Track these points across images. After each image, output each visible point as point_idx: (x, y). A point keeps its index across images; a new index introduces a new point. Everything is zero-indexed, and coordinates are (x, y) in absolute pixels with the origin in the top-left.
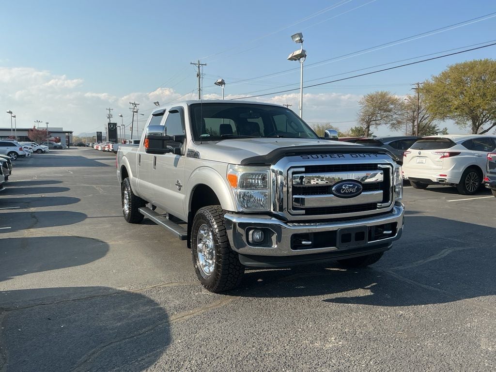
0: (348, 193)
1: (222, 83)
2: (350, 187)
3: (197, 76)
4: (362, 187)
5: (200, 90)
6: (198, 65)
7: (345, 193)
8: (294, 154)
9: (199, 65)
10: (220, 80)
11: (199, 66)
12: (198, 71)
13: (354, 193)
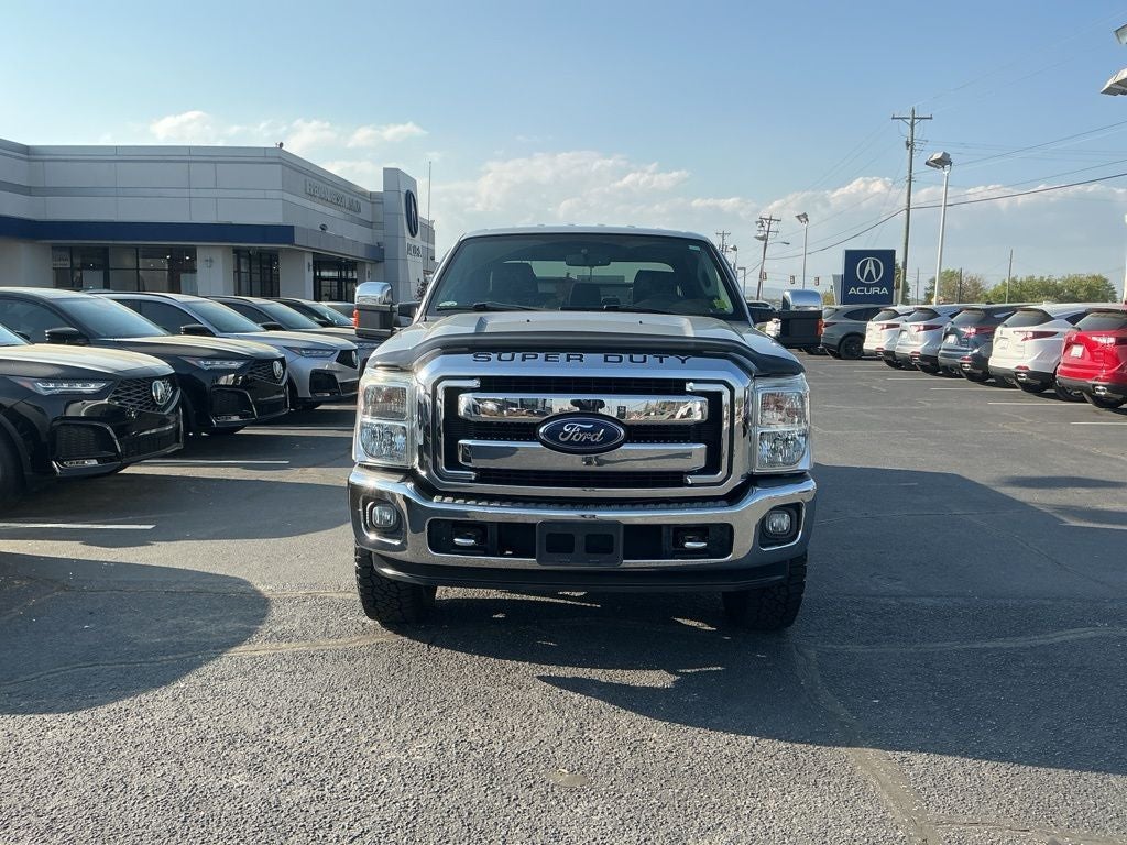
0: (579, 443)
1: (943, 162)
2: (583, 430)
3: (905, 146)
4: (622, 432)
5: (910, 181)
6: (909, 121)
7: (570, 442)
8: (466, 349)
9: (914, 119)
10: (938, 156)
11: (913, 123)
12: (910, 135)
13: (595, 443)
